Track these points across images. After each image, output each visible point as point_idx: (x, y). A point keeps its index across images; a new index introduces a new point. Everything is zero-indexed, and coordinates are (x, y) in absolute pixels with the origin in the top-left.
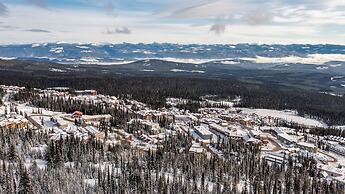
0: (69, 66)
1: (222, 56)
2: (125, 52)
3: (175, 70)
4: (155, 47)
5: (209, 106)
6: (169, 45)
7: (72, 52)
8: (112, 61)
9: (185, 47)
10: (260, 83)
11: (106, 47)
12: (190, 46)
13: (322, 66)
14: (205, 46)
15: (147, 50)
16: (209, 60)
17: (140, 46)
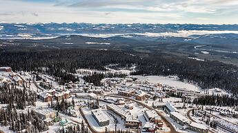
0: (5, 41)
1: (122, 32)
2: (53, 29)
3: (88, 43)
4: (75, 26)
5: (111, 76)
6: (85, 24)
7: (11, 30)
8: (41, 36)
9: (97, 26)
10: (149, 51)
11: (38, 26)
12: (100, 25)
13: (187, 38)
14: (111, 25)
15: (69, 27)
16: (114, 35)
17: (64, 25)
